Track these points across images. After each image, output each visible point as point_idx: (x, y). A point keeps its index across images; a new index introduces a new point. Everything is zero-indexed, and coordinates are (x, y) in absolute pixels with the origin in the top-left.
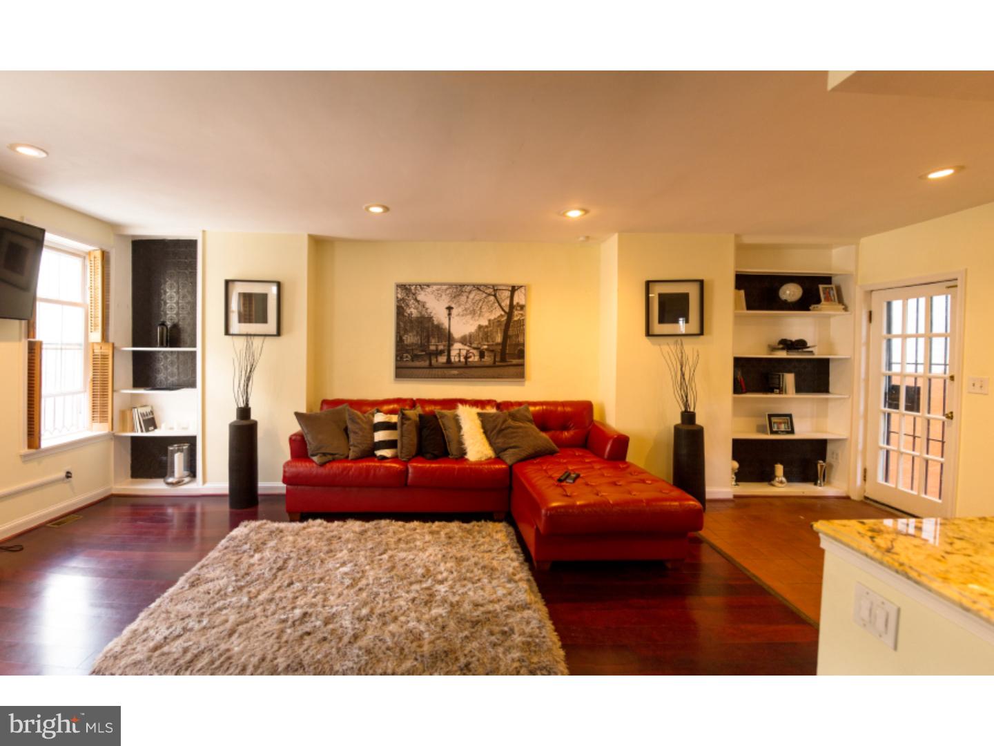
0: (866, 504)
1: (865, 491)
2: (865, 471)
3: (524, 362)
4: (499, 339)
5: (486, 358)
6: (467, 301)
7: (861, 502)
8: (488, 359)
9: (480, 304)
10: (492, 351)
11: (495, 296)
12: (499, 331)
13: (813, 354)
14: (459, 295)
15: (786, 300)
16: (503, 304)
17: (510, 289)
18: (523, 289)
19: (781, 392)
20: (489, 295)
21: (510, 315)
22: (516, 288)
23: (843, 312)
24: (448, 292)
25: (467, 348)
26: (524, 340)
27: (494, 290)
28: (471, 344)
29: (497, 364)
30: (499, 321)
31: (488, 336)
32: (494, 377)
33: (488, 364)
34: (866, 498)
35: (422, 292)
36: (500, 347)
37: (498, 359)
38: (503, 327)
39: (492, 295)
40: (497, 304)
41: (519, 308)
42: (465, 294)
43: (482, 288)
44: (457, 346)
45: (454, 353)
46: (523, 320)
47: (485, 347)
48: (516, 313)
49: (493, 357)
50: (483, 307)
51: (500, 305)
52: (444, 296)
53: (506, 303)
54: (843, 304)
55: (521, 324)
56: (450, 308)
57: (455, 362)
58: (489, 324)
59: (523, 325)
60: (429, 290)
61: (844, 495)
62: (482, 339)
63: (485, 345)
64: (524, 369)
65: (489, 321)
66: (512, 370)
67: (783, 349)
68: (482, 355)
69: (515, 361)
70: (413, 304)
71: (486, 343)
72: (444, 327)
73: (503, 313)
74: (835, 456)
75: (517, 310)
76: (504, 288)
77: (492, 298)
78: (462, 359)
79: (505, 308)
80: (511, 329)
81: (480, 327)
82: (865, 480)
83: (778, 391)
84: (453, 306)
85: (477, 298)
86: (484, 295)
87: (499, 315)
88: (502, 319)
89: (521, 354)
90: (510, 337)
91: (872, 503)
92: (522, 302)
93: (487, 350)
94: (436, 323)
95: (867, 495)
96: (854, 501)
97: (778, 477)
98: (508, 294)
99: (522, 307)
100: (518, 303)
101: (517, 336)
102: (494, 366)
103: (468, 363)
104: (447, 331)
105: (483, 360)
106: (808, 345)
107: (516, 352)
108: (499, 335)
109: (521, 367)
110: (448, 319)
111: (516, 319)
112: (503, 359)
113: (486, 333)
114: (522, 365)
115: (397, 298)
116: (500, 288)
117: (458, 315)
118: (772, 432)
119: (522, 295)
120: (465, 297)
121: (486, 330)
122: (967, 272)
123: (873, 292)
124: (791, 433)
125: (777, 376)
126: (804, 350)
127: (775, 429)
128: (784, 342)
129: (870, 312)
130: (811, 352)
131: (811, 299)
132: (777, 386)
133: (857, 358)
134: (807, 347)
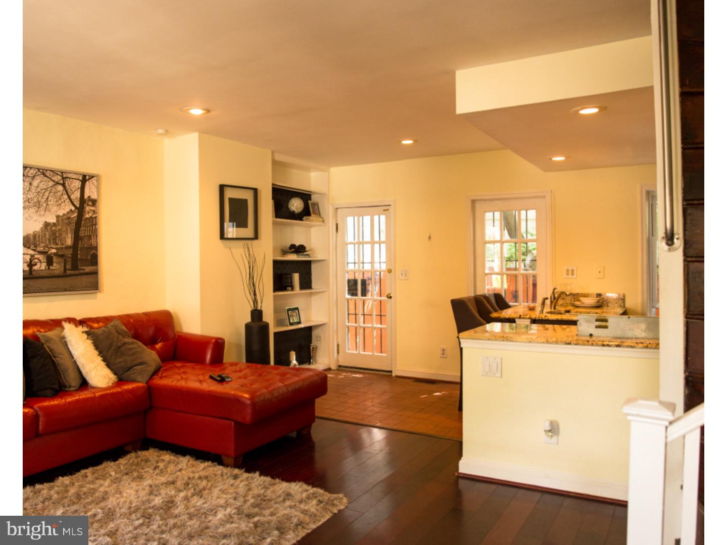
0: (341, 370)
1: (338, 361)
2: (338, 345)
3: (97, 268)
4: (69, 241)
5: (55, 265)
7: (337, 370)
8: (57, 267)
9: (47, 194)
10: (62, 256)
11: (63, 185)
12: (69, 230)
13: (310, 257)
15: (294, 211)
16: (72, 197)
17: (81, 178)
18: (94, 180)
19: (292, 290)
20: (57, 183)
21: (81, 210)
22: (87, 178)
23: (322, 224)
26: (97, 242)
27: (63, 178)
28: (35, 246)
29: (68, 272)
30: (69, 218)
31: (56, 237)
32: (65, 290)
33: (57, 273)
34: (340, 366)
36: (70, 252)
37: (68, 267)
38: (73, 226)
39: (60, 184)
40: (66, 197)
41: (90, 203)
42: (28, 180)
43: (48, 174)
46: (96, 217)
47: (54, 251)
48: (88, 208)
49: (63, 265)
50: (50, 198)
51: (69, 197)
53: (76, 195)
54: (322, 218)
55: (93, 222)
58: (57, 221)
59: (96, 224)
61: (327, 367)
62: (49, 240)
63: (52, 248)
64: (97, 277)
65: (58, 217)
66: (85, 280)
67: (293, 252)
68: (50, 262)
69: (88, 269)
71: (54, 246)
73: (73, 208)
74: (318, 339)
75: (88, 205)
76: (74, 177)
77: (60, 188)
79: (75, 203)
80: (82, 229)
81: (47, 225)
82: (338, 353)
83: (290, 288)
85: (43, 186)
86: (51, 183)
87: (68, 210)
88: (72, 216)
89: (94, 260)
90: (82, 239)
91: (344, 369)
92: (94, 197)
93: (55, 254)
95: (340, 364)
96: (334, 370)
97: (293, 361)
98: (78, 184)
99: (94, 202)
100: (89, 197)
101: (90, 237)
102: (64, 276)
103: (34, 273)
105: (51, 268)
106: (307, 249)
107: (89, 258)
108: (70, 235)
109: (94, 276)
111: (87, 216)
112: (75, 267)
113: (54, 233)
114: (96, 273)
116: (70, 176)
118: (291, 324)
119: (94, 187)
121: (54, 228)
122: (395, 200)
123: (338, 210)
124: (299, 323)
125: (289, 276)
126: (305, 253)
127: (291, 321)
128: (293, 246)
129: (337, 225)
130: (308, 255)
131: (306, 212)
132: (290, 284)
133: (331, 259)
134: (306, 251)
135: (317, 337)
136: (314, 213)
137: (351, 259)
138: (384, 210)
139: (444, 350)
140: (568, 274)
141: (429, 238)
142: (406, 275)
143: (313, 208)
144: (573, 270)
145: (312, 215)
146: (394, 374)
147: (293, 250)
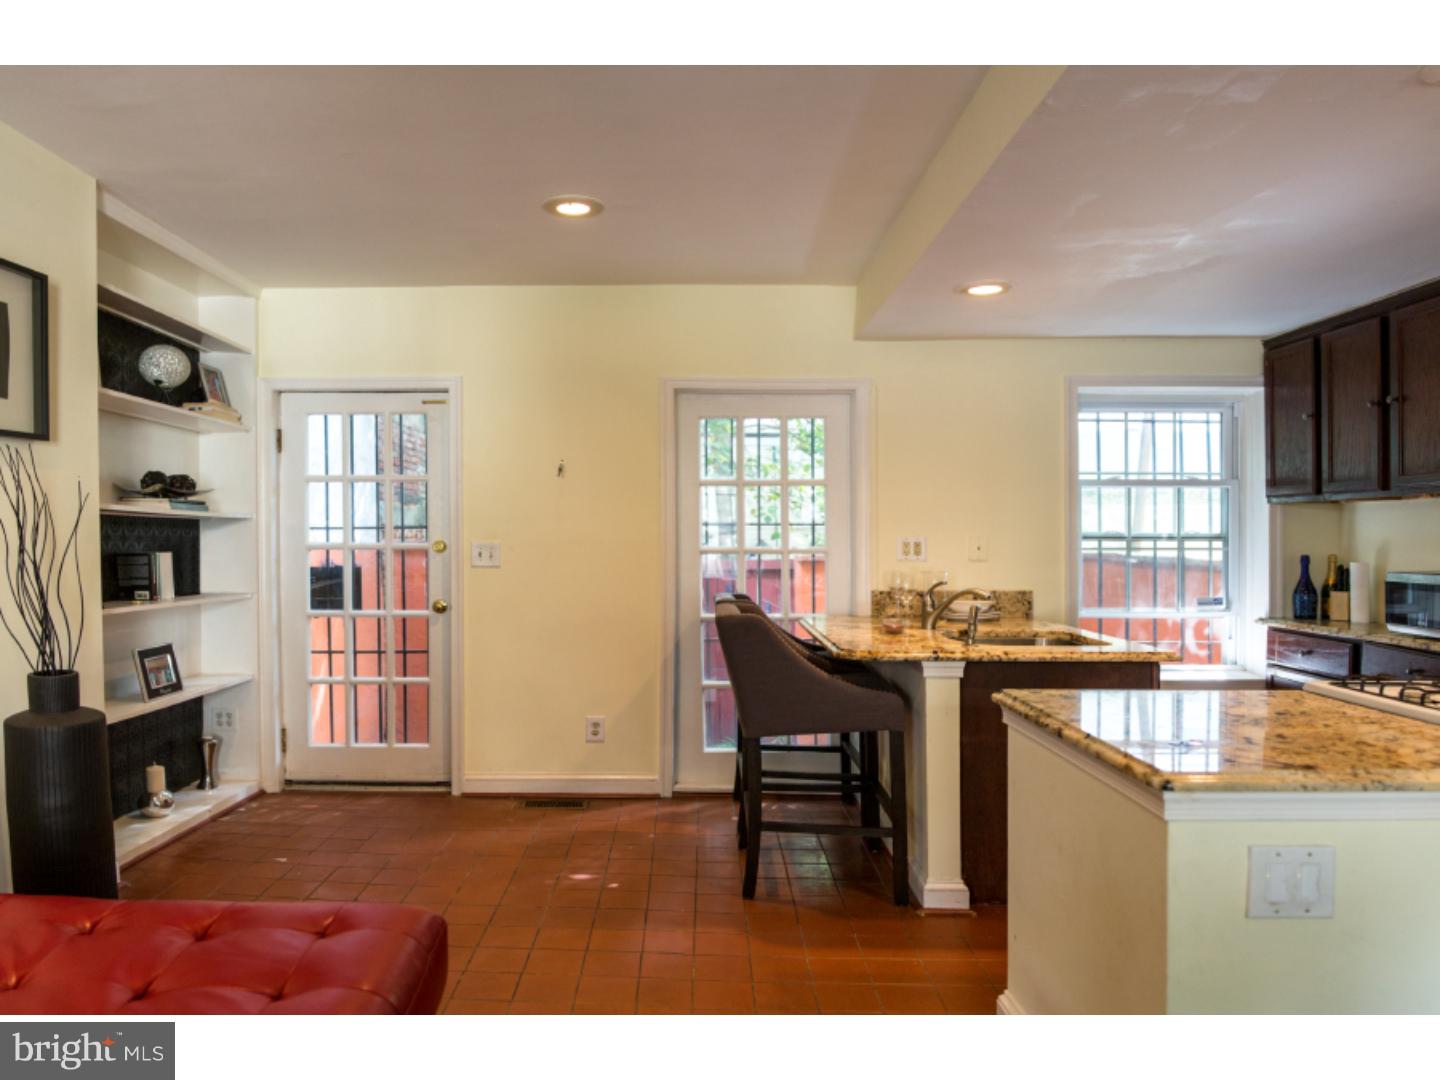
1: (285, 770)
2: (283, 731)
7: (284, 792)
13: (207, 509)
15: (158, 382)
19: (153, 599)
23: (237, 425)
34: (289, 782)
54: (236, 412)
61: (255, 790)
67: (154, 495)
74: (224, 719)
82: (284, 750)
83: (147, 593)
91: (302, 787)
95: (288, 777)
96: (274, 795)
97: (156, 794)
106: (197, 489)
118: (153, 694)
122: (462, 378)
123: (283, 395)
124: (177, 687)
125: (145, 560)
126: (190, 498)
127: (154, 686)
128: (153, 477)
129: (279, 432)
130: (202, 503)
131: (191, 391)
132: (146, 582)
133: (263, 519)
134: (194, 494)
135: (219, 716)
136: (215, 397)
137: (315, 517)
138: (424, 402)
139: (596, 725)
140: (906, 553)
141: (560, 470)
142: (491, 556)
143: (212, 384)
144: (917, 545)
145: (211, 400)
146: (456, 791)
147: (157, 487)
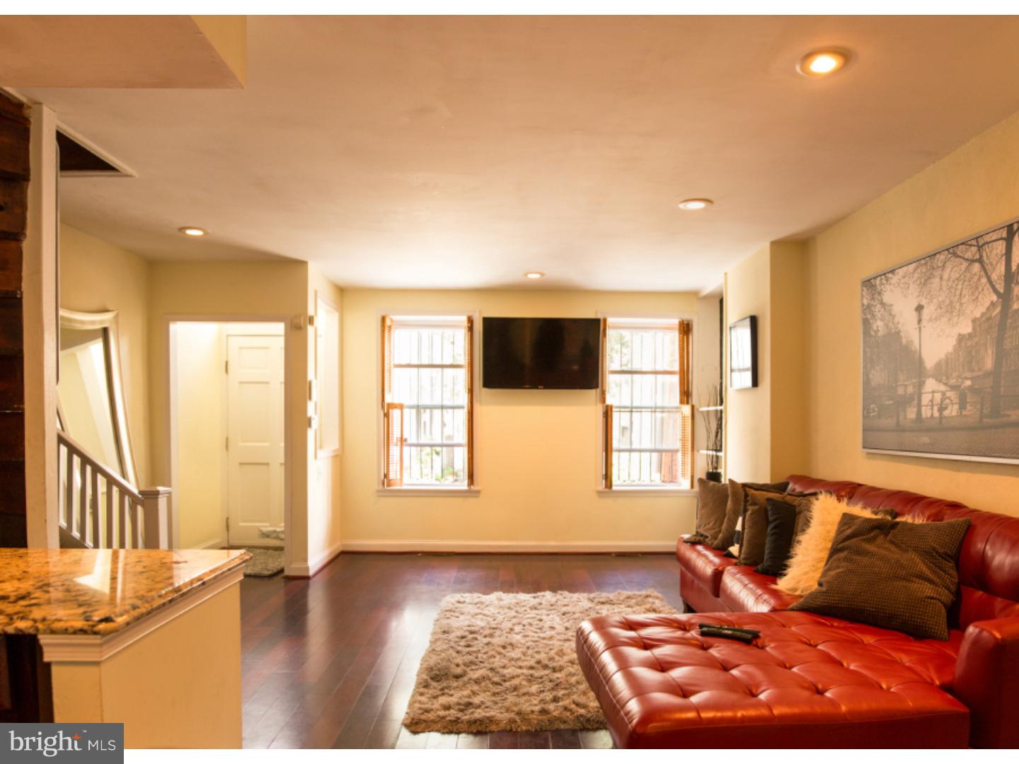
4: (989, 362)
5: (969, 408)
6: (941, 289)
8: (971, 410)
9: (960, 286)
10: (979, 391)
11: (981, 261)
12: (989, 342)
14: (929, 278)
16: (994, 277)
17: (1005, 234)
20: (972, 261)
21: (1006, 298)
22: (1015, 228)
24: (916, 275)
25: (943, 388)
27: (979, 248)
28: (948, 378)
30: (989, 318)
31: (972, 358)
33: (970, 421)
35: (888, 287)
36: (991, 381)
37: (986, 411)
38: (995, 332)
39: (976, 261)
40: (984, 280)
42: (937, 273)
43: (959, 250)
44: (931, 384)
45: (926, 399)
48: (1015, 292)
49: (978, 407)
50: (964, 292)
51: (989, 279)
52: (912, 286)
53: (1000, 272)
56: (919, 308)
57: (927, 418)
58: (974, 328)
60: (894, 279)
62: (963, 365)
63: (967, 378)
65: (974, 321)
68: (963, 401)
70: (879, 311)
71: (969, 375)
72: (913, 349)
73: (995, 298)
75: (1016, 283)
76: (995, 236)
77: (977, 267)
78: (936, 414)
79: (997, 286)
80: (1007, 335)
81: (961, 339)
84: (924, 302)
85: (955, 275)
86: (964, 266)
87: (988, 303)
88: (994, 313)
90: (1006, 355)
93: (970, 389)
94: (904, 341)
98: (1001, 248)
103: (944, 421)
104: (917, 356)
105: (964, 412)
108: (990, 353)
110: (918, 330)
112: (995, 410)
113: (969, 352)
115: (863, 305)
116: (988, 238)
117: (930, 320)
120: (937, 280)
121: (969, 343)
